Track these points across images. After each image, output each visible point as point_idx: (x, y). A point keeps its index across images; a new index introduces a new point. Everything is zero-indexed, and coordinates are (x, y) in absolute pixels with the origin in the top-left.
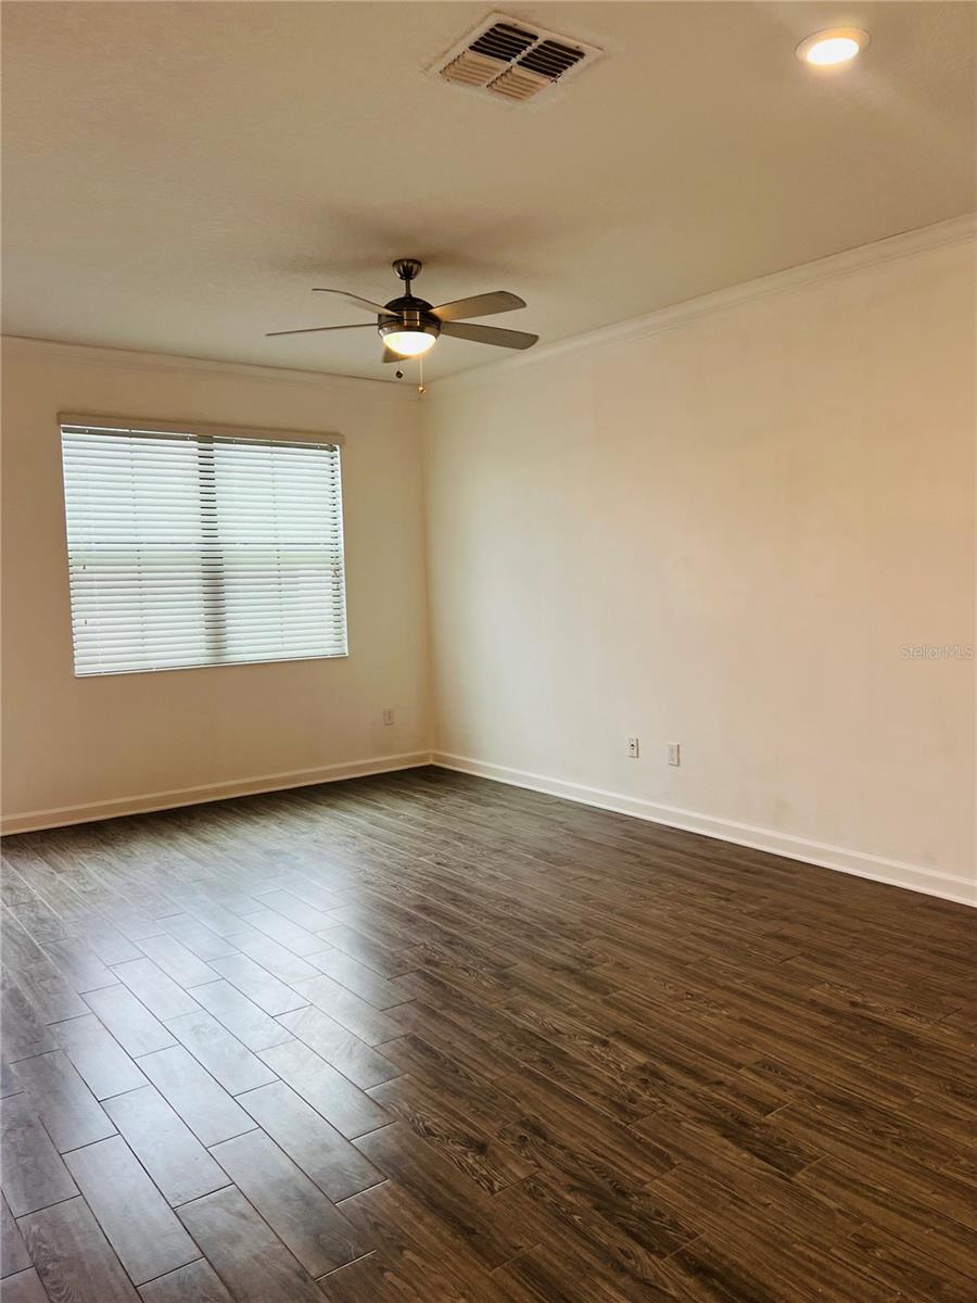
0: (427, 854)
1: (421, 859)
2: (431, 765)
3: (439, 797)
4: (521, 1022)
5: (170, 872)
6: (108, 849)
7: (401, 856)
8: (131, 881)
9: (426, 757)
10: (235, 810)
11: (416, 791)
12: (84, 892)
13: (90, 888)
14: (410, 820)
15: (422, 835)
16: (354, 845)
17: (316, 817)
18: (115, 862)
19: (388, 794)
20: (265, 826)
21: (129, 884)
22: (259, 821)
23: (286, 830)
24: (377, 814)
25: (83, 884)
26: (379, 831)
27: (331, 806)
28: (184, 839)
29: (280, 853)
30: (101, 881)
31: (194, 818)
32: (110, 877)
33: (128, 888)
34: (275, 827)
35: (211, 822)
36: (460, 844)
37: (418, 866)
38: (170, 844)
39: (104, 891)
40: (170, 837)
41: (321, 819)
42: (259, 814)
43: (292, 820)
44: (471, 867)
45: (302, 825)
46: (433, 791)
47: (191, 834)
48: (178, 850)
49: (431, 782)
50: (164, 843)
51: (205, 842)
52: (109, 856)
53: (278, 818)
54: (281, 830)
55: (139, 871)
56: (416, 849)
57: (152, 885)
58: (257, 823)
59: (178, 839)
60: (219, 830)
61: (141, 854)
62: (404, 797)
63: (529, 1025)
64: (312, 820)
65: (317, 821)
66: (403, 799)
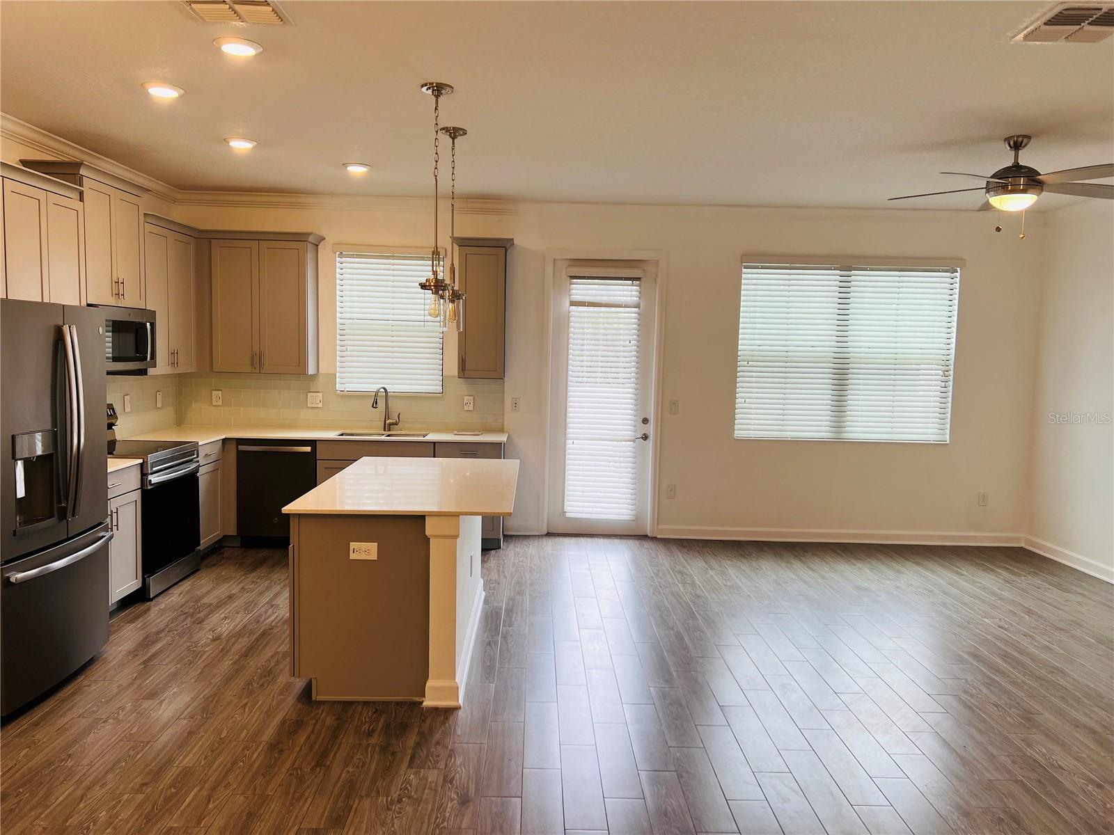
0: (992, 617)
1: (985, 620)
2: (1022, 548)
3: (1019, 575)
4: (1029, 752)
5: (783, 585)
6: (744, 560)
7: (967, 613)
8: (757, 585)
9: (1018, 539)
10: (838, 551)
11: (1000, 567)
12: (725, 585)
13: (729, 584)
14: (985, 588)
15: (993, 602)
16: (929, 597)
17: (903, 569)
18: (748, 571)
19: (972, 564)
20: (860, 569)
21: (756, 587)
22: (856, 563)
23: (875, 575)
24: (956, 578)
25: (726, 580)
26: (953, 591)
27: (918, 564)
28: (797, 565)
29: (867, 590)
30: (737, 581)
31: (806, 552)
32: (744, 580)
33: (754, 589)
34: (868, 571)
35: (818, 556)
36: (1027, 617)
37: (980, 624)
38: (786, 566)
39: (738, 588)
40: (788, 562)
41: (906, 571)
42: (856, 558)
43: (883, 568)
44: (1031, 636)
45: (889, 573)
46: (1015, 570)
47: (803, 562)
48: (791, 571)
49: (1016, 562)
50: (783, 565)
51: (812, 570)
52: (744, 565)
53: (872, 565)
54: (872, 574)
55: (763, 580)
56: (983, 611)
57: (770, 591)
58: (855, 565)
59: (793, 564)
60: (824, 564)
61: (766, 569)
62: (985, 569)
63: (1036, 755)
64: (899, 571)
65: (902, 573)
66: (984, 570)
